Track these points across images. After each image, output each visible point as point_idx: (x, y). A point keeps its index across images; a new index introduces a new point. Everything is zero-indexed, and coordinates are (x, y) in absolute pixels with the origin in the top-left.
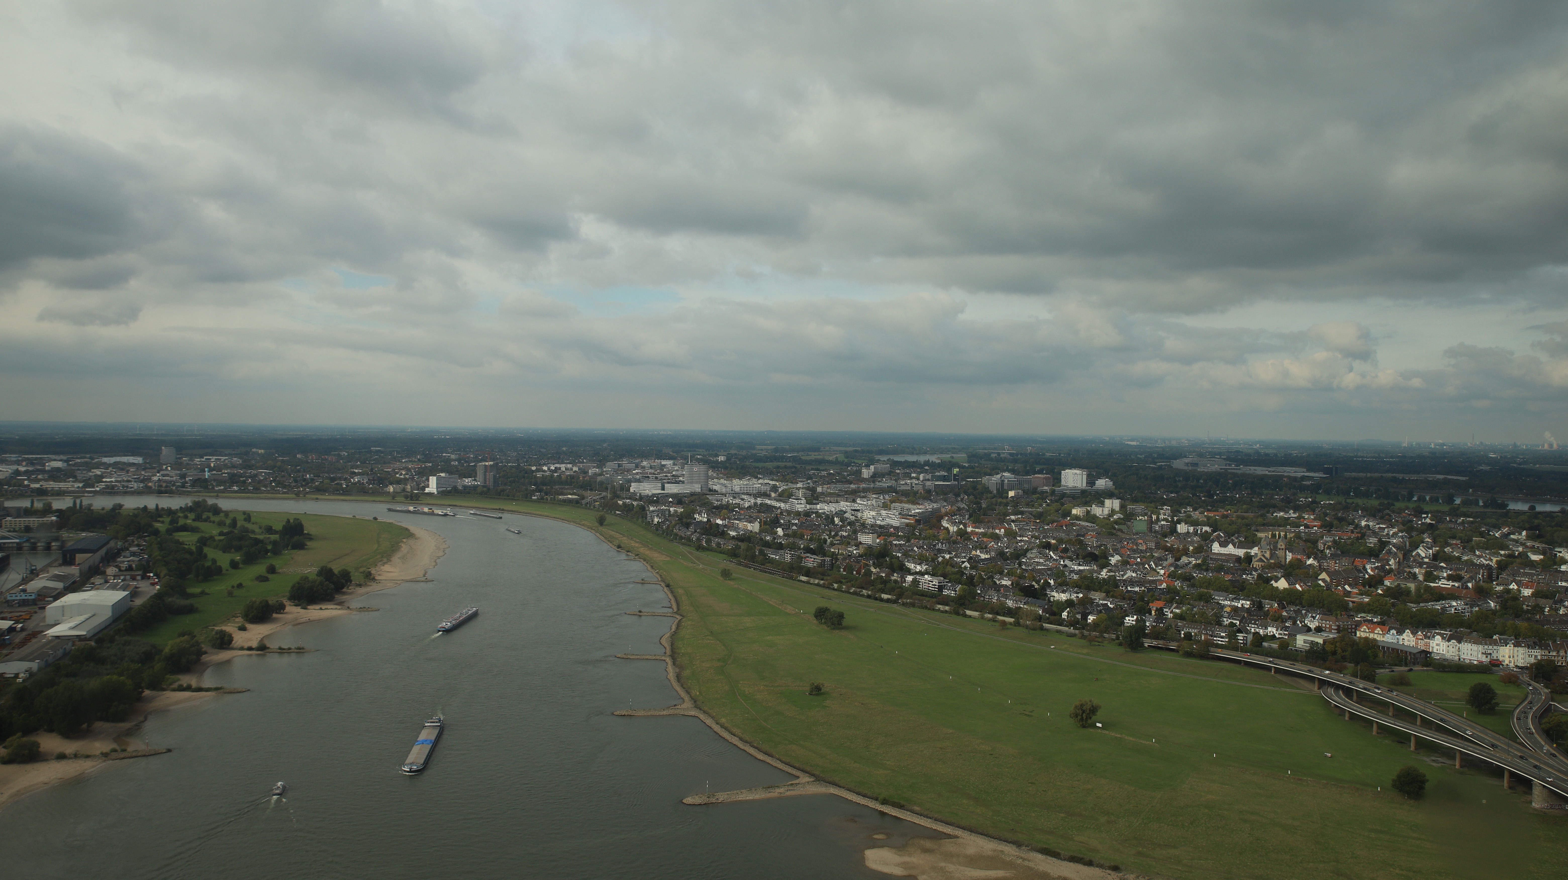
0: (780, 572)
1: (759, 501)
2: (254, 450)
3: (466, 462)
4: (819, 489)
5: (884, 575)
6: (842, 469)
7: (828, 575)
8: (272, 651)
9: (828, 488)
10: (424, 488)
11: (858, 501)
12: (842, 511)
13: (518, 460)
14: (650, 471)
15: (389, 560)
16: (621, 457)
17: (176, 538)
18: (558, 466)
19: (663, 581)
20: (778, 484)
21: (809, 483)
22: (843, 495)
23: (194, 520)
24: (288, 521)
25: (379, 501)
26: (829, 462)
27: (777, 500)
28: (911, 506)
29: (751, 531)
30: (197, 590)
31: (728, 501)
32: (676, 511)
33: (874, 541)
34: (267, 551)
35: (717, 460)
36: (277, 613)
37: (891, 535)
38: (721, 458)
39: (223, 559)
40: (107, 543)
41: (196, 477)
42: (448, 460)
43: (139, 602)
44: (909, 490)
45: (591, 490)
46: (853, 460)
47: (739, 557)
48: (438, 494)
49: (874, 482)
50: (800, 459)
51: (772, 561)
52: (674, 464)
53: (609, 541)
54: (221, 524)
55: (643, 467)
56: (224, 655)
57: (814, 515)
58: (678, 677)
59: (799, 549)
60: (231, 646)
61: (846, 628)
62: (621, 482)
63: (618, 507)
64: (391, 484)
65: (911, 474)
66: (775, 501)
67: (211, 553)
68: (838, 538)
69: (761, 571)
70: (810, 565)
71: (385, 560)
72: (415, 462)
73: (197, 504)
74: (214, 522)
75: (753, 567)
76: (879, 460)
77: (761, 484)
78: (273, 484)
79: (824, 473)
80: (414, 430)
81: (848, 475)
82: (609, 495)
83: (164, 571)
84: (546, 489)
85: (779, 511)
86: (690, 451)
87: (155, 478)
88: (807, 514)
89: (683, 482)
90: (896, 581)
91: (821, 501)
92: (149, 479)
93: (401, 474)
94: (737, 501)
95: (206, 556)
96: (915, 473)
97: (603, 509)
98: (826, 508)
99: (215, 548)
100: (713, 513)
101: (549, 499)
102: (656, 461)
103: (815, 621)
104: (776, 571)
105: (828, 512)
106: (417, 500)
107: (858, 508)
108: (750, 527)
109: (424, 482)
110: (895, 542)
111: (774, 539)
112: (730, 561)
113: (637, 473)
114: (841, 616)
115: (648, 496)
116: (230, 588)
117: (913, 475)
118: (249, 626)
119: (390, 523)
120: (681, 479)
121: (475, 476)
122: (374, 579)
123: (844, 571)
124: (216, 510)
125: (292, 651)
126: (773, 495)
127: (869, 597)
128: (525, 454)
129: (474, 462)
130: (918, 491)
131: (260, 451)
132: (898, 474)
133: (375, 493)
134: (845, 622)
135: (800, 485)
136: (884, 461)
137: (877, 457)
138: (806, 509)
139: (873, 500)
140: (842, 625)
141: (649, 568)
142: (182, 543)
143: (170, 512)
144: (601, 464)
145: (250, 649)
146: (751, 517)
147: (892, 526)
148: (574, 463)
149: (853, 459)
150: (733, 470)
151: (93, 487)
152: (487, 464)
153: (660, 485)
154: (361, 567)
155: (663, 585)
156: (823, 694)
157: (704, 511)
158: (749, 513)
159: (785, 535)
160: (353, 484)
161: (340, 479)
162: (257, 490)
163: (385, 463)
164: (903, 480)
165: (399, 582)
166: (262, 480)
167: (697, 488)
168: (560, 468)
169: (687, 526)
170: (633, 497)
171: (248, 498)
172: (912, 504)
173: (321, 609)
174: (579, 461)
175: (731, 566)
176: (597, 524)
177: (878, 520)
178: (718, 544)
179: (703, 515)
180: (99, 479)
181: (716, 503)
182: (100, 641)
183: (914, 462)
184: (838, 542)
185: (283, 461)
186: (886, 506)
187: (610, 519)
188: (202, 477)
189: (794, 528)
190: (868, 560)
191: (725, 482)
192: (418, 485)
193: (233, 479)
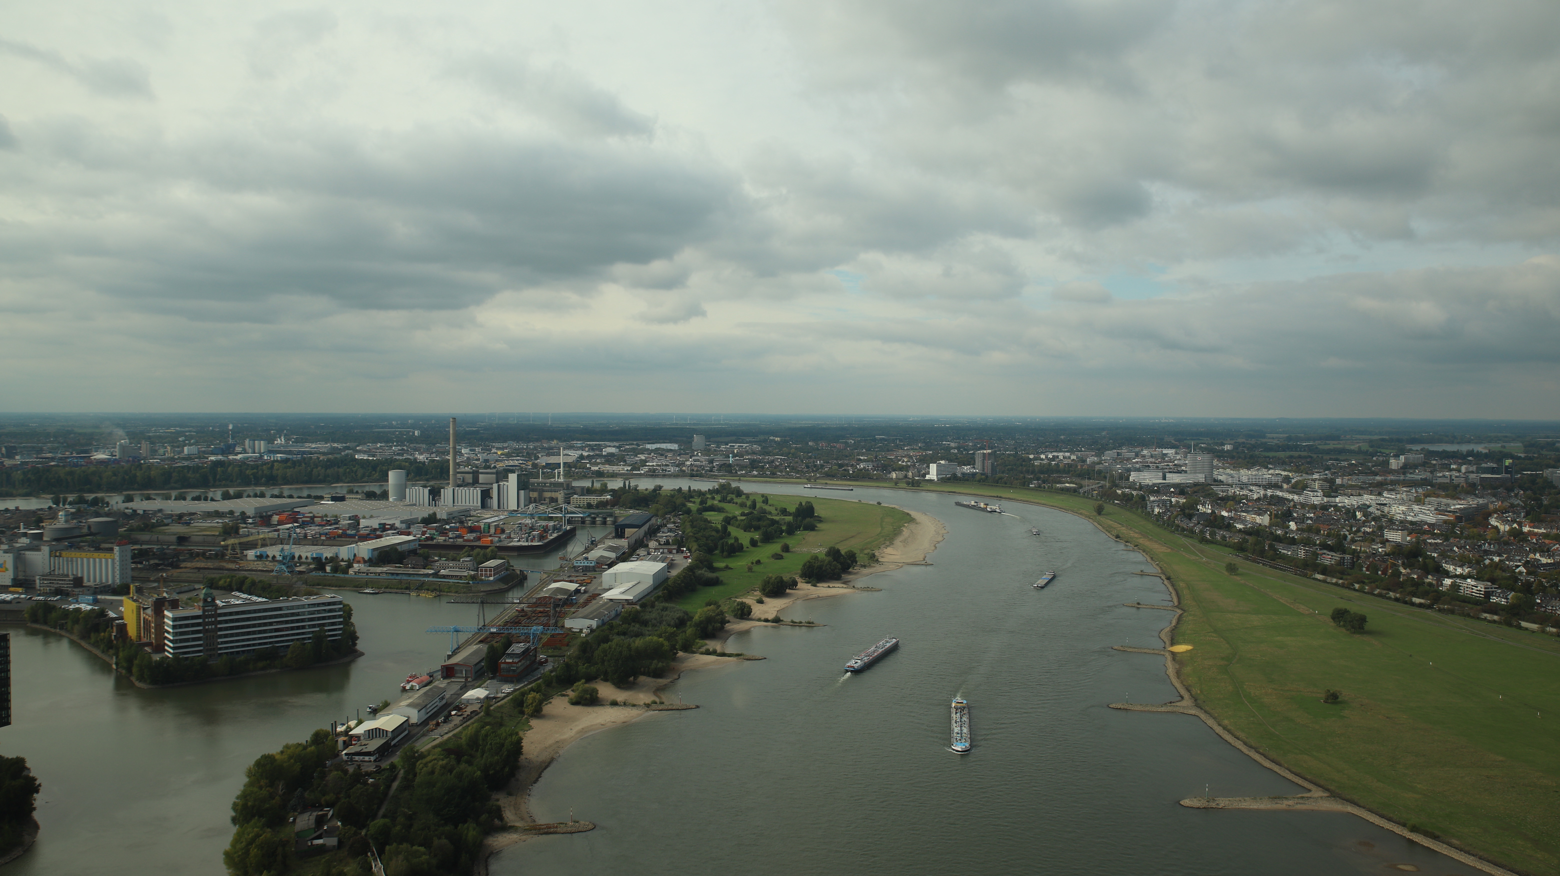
0: (1292, 569)
1: (1269, 492)
2: (772, 438)
3: (965, 450)
4: (1338, 481)
5: (1415, 577)
6: (1365, 459)
7: (1348, 574)
8: (785, 623)
9: (1348, 480)
10: (924, 475)
11: (1385, 494)
12: (1365, 504)
13: (1016, 448)
14: (1151, 460)
15: (891, 543)
16: (1120, 446)
17: (705, 517)
18: (1055, 454)
19: (1163, 573)
20: (1290, 474)
21: (1326, 475)
22: (1367, 488)
23: (720, 501)
24: (801, 504)
25: (883, 487)
26: (1351, 452)
27: (1290, 492)
28: (1449, 501)
29: (1260, 525)
30: (721, 565)
31: (1235, 492)
32: (1178, 502)
33: (1403, 538)
34: (782, 531)
35: (1222, 448)
36: (790, 589)
37: (1425, 532)
38: (1227, 447)
39: (745, 538)
40: (650, 520)
41: (722, 462)
42: (948, 449)
43: (674, 573)
44: (1447, 483)
45: (1089, 479)
46: (1379, 450)
47: (1246, 551)
48: (938, 480)
49: (1404, 474)
50: (1317, 448)
51: (1284, 557)
52: (1176, 453)
53: (1107, 530)
54: (743, 505)
55: (1144, 456)
56: (744, 625)
57: (1332, 509)
58: (1178, 674)
59: (1315, 545)
60: (750, 617)
61: (1370, 633)
62: (1120, 471)
63: (1117, 497)
64: (894, 470)
65: (1450, 465)
66: (1287, 493)
67: (733, 531)
68: (1360, 534)
69: (1271, 567)
70: (1327, 563)
71: (888, 543)
72: (916, 449)
73: (722, 486)
74: (737, 503)
75: (1261, 563)
76: (1411, 450)
77: (1272, 475)
78: (788, 469)
79: (1345, 464)
80: (916, 419)
81: (1373, 466)
82: (1107, 484)
83: (694, 546)
84: (1044, 477)
85: (1292, 503)
86: (1194, 440)
87: (688, 463)
88: (1324, 507)
89: (1186, 472)
90: (1430, 584)
91: (1340, 493)
92: (683, 464)
93: (903, 461)
94: (1245, 492)
95: (729, 534)
96: (1455, 463)
97: (1101, 498)
98: (1346, 501)
99: (737, 527)
100: (1217, 504)
101: (1046, 487)
102: (1157, 449)
103: (1332, 624)
104: (1287, 567)
105: (1349, 505)
106: (918, 486)
107: (1385, 502)
108: (1258, 519)
109: (925, 469)
110: (1429, 541)
111: (1286, 533)
112: (1236, 555)
113: (1137, 462)
114: (1363, 619)
115: (1148, 485)
116: (750, 564)
117: (1453, 466)
118: (765, 599)
119: (892, 508)
120: (1183, 468)
121: (974, 464)
122: (877, 560)
123: (1367, 570)
124: (739, 493)
125: (803, 624)
126: (1285, 486)
127: (1397, 600)
128: (1023, 443)
129: (973, 450)
130: (1459, 484)
131: (776, 439)
132: (1435, 465)
133: (878, 479)
134: (1367, 626)
135: (1316, 476)
136: (1417, 450)
137: (1408, 447)
138: (1323, 502)
139: (1403, 493)
140: (1363, 629)
141: (1149, 559)
142: (710, 522)
143: (700, 493)
144: (1100, 452)
145: (766, 620)
146: (1260, 509)
147: (1426, 523)
148: (1071, 452)
149: (1379, 448)
150: (1240, 460)
151: (639, 471)
152: (985, 452)
153: (1161, 474)
154: (865, 549)
155: (1163, 577)
156: (1341, 702)
157: (1208, 502)
158: (1257, 505)
159: (1298, 529)
160: (858, 470)
161: (847, 465)
162: (773, 474)
163: (888, 451)
164: (1440, 472)
165: (900, 564)
166: (778, 466)
167: (1201, 478)
168: (1058, 457)
169: (1190, 517)
170: (1132, 486)
171: (766, 482)
172: (1451, 499)
173: (829, 587)
174: (1077, 449)
175: (1238, 560)
176: (1095, 514)
177: (1409, 515)
178: (1224, 537)
179: (1207, 506)
180: (643, 463)
181: (1221, 494)
182: (643, 606)
183: (1454, 452)
184: (1361, 538)
185: (796, 448)
186: (1419, 501)
187: (1108, 508)
188: (727, 462)
189: (1309, 522)
190: (1395, 559)
191: (1232, 472)
192: (919, 472)
193: (753, 465)
